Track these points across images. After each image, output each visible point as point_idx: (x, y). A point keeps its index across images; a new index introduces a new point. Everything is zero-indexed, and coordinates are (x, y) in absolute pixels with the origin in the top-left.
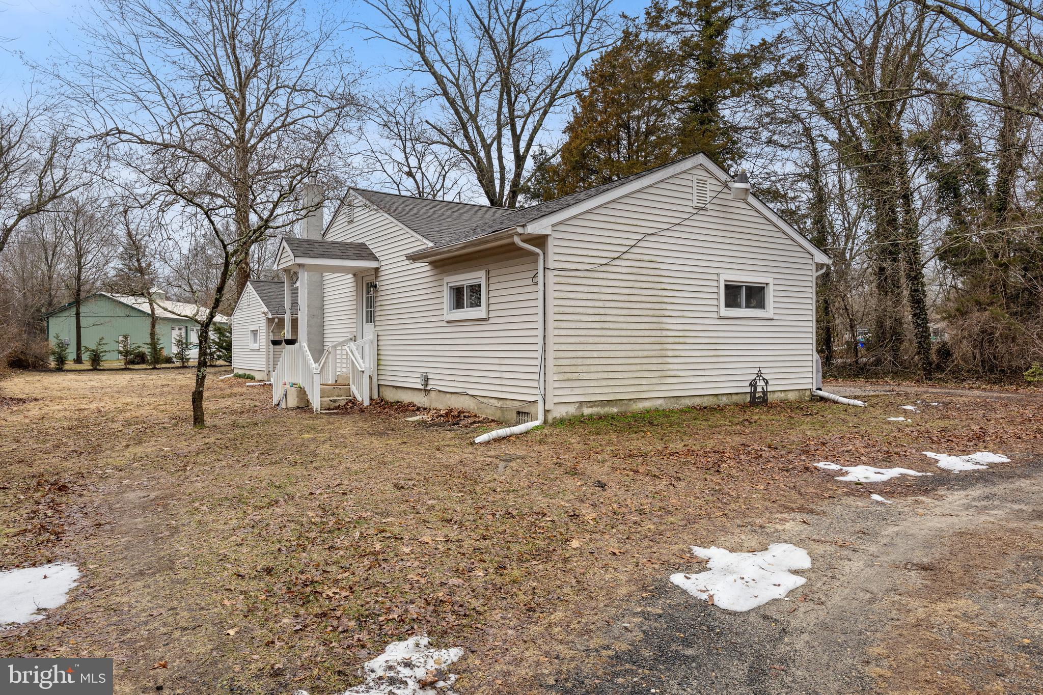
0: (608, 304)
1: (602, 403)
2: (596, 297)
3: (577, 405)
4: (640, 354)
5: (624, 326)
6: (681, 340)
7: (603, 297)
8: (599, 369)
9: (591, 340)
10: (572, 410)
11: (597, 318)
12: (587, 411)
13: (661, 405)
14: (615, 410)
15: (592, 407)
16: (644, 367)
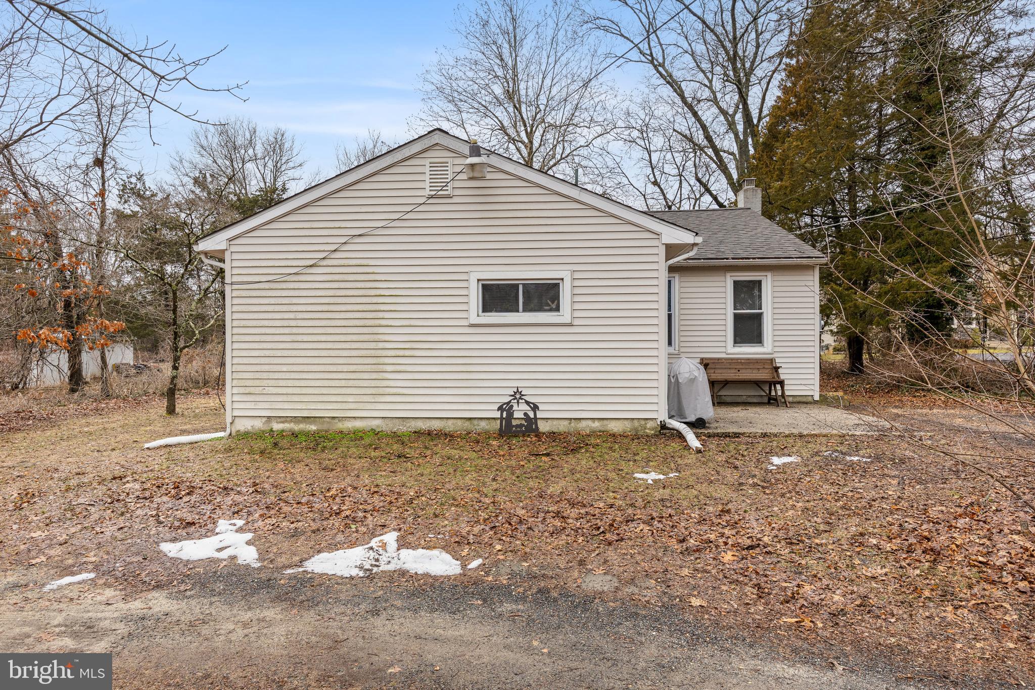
0: (300, 316)
1: (295, 419)
2: (285, 308)
3: (264, 420)
4: (345, 368)
5: (323, 338)
6: (407, 353)
7: (295, 308)
8: (290, 383)
9: (279, 353)
10: (258, 424)
11: (287, 331)
12: (277, 427)
13: (378, 426)
14: (313, 428)
15: (283, 422)
16: (351, 383)
